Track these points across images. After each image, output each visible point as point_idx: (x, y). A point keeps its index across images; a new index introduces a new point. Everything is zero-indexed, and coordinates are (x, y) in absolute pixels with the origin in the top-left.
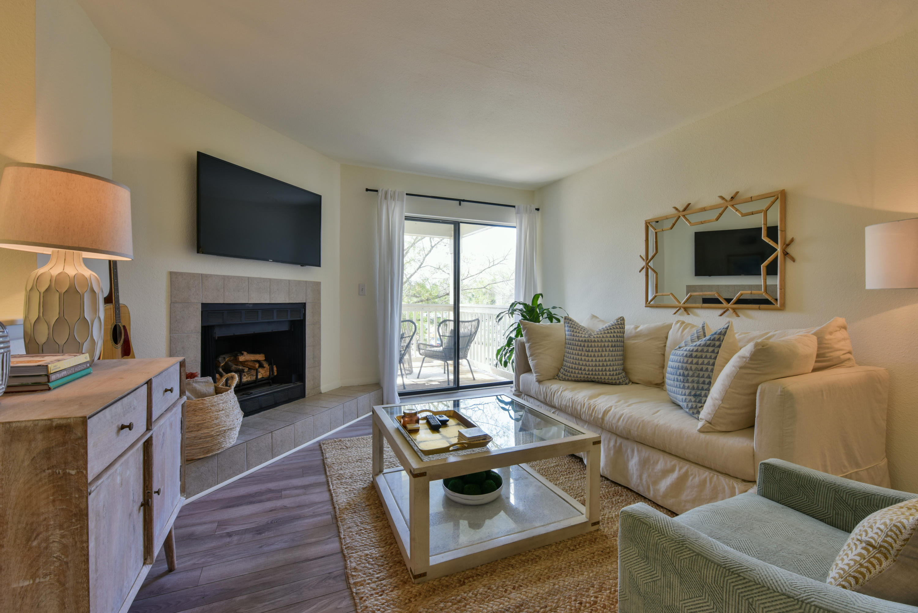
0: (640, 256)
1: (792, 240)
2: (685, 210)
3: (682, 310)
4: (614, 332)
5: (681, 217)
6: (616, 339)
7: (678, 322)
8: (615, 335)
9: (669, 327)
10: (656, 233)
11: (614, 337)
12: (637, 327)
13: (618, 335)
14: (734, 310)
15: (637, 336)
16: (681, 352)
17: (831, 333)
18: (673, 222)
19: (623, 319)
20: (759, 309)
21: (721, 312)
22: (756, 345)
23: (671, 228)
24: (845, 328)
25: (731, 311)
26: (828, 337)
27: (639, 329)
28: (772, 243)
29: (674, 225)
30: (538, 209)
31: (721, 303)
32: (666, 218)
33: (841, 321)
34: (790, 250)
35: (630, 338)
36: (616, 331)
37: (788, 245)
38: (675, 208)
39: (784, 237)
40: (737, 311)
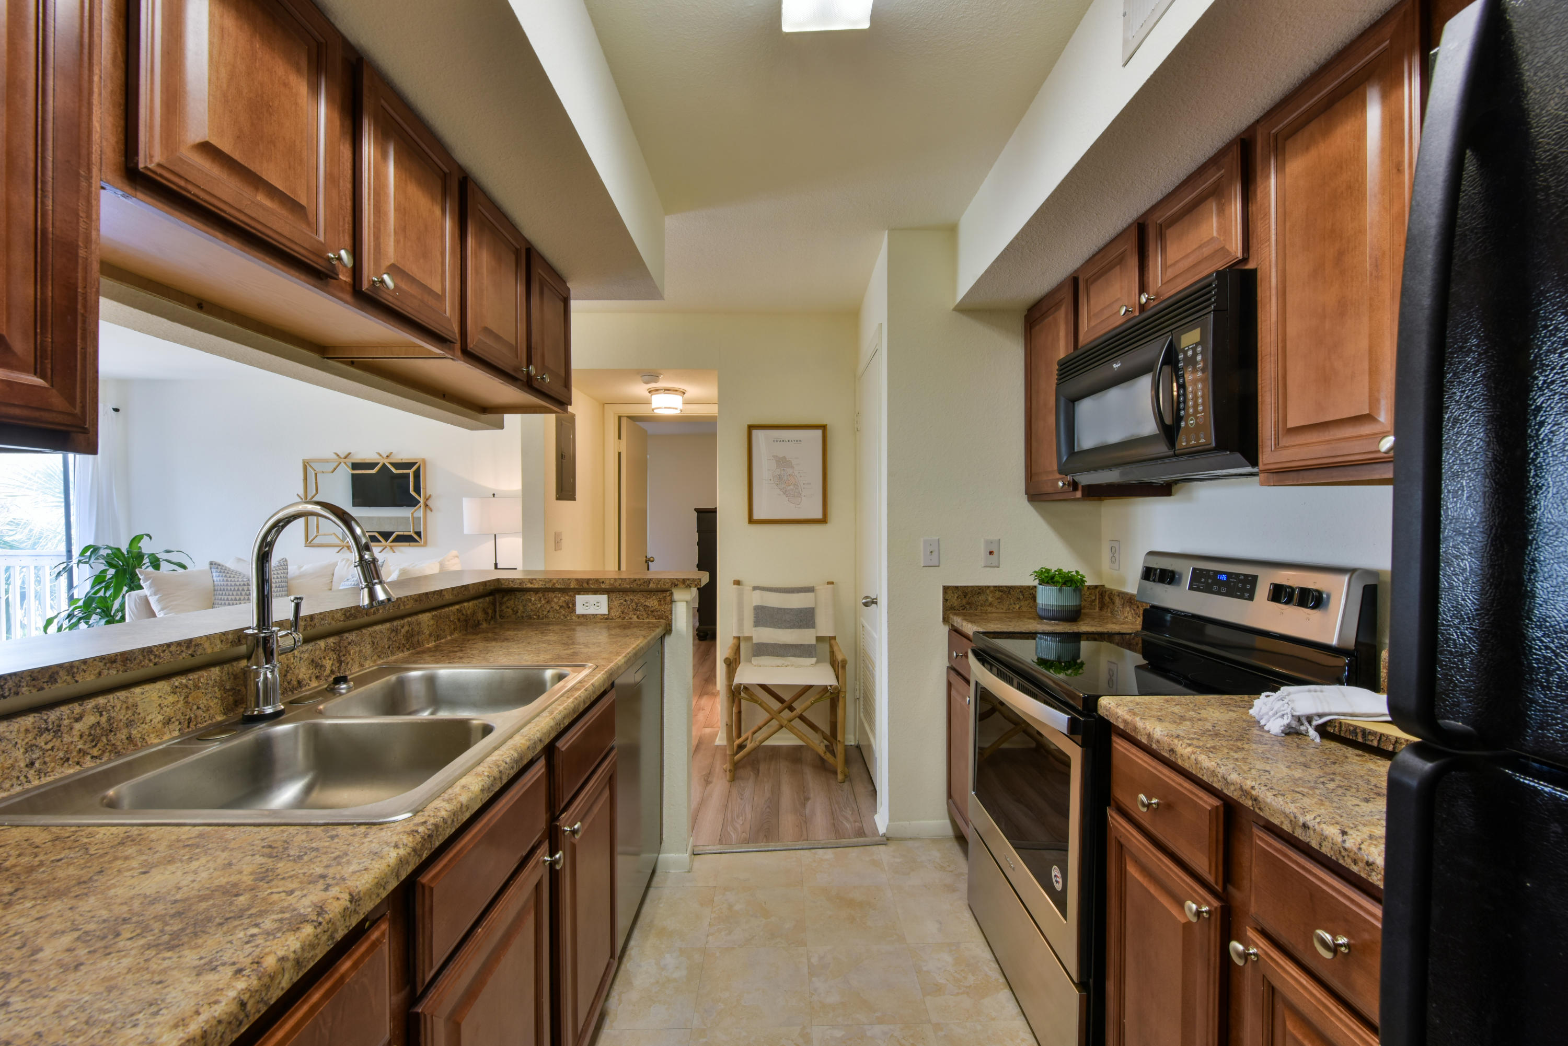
0: (298, 495)
1: (430, 496)
2: (346, 458)
3: (346, 548)
4: (278, 574)
5: (343, 464)
6: (280, 580)
7: (343, 559)
8: (279, 576)
9: (335, 564)
10: (316, 474)
11: (278, 578)
12: (300, 567)
13: (282, 575)
14: (391, 547)
15: (301, 576)
16: (350, 583)
17: (449, 561)
18: (335, 466)
19: (286, 560)
20: (410, 546)
21: (380, 549)
22: (400, 570)
23: (333, 472)
24: (457, 557)
25: (389, 548)
26: (447, 563)
27: (303, 569)
28: (417, 496)
29: (335, 469)
30: (116, 410)
31: (380, 542)
32: (326, 461)
33: (454, 553)
34: (429, 503)
35: (293, 578)
36: (279, 572)
37: (427, 499)
38: (336, 454)
39: (425, 493)
40: (394, 548)
